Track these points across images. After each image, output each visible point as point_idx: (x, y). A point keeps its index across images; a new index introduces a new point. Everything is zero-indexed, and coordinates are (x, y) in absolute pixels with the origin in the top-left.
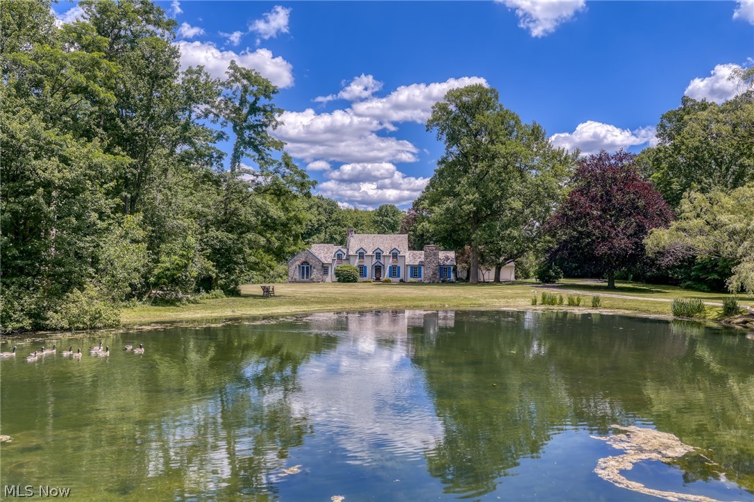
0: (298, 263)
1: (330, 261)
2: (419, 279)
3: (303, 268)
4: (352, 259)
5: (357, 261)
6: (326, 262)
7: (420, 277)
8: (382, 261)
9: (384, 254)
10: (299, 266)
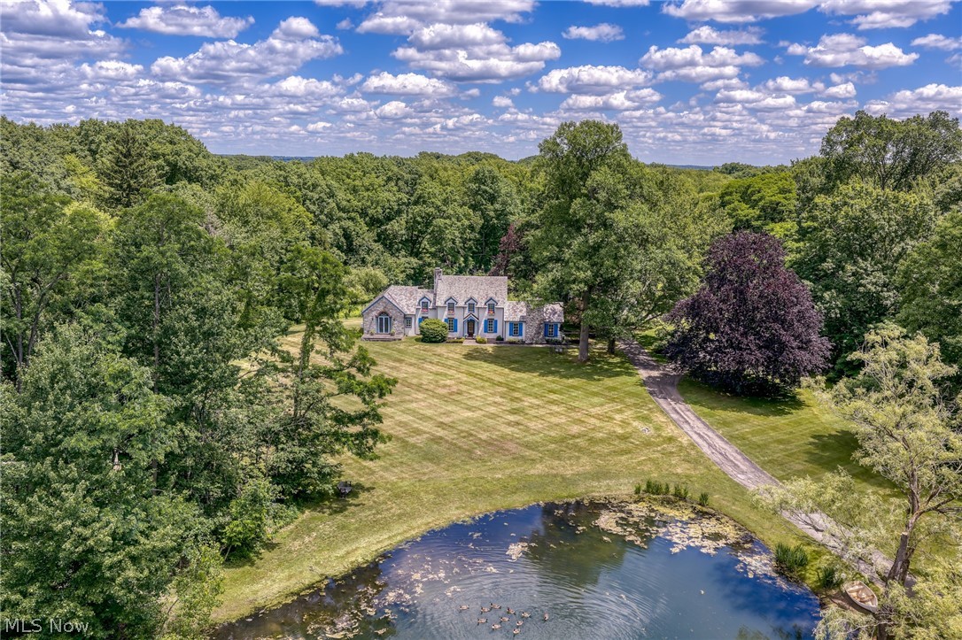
0: (375, 313)
1: (413, 310)
2: (520, 338)
3: (381, 319)
4: (439, 311)
5: (446, 313)
6: (408, 313)
7: (521, 335)
8: (476, 314)
9: (479, 305)
10: (377, 317)
